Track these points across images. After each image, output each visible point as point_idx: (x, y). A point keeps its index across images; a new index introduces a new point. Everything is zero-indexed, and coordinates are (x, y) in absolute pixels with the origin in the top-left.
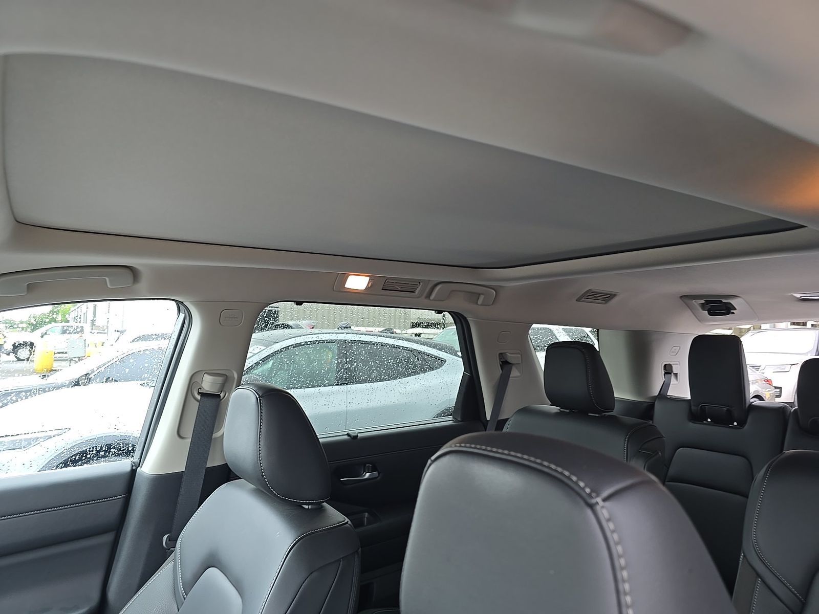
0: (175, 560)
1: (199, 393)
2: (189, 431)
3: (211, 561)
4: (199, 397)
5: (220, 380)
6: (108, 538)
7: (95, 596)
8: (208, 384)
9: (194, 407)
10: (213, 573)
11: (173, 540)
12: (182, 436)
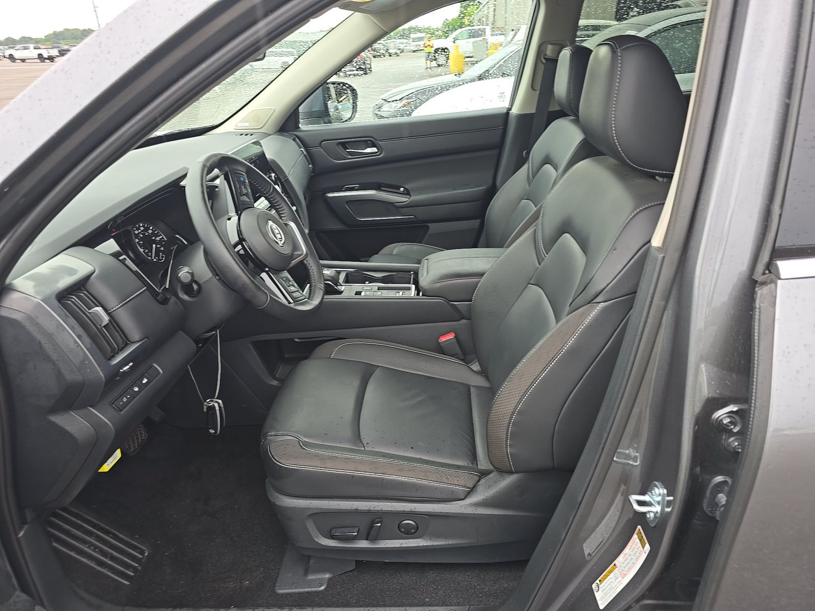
0: (529, 163)
1: (545, 58)
2: (538, 86)
3: (547, 160)
4: (544, 61)
5: (557, 47)
6: (495, 152)
7: (490, 182)
8: (549, 50)
9: (541, 68)
10: (548, 167)
11: (528, 153)
12: (535, 88)
